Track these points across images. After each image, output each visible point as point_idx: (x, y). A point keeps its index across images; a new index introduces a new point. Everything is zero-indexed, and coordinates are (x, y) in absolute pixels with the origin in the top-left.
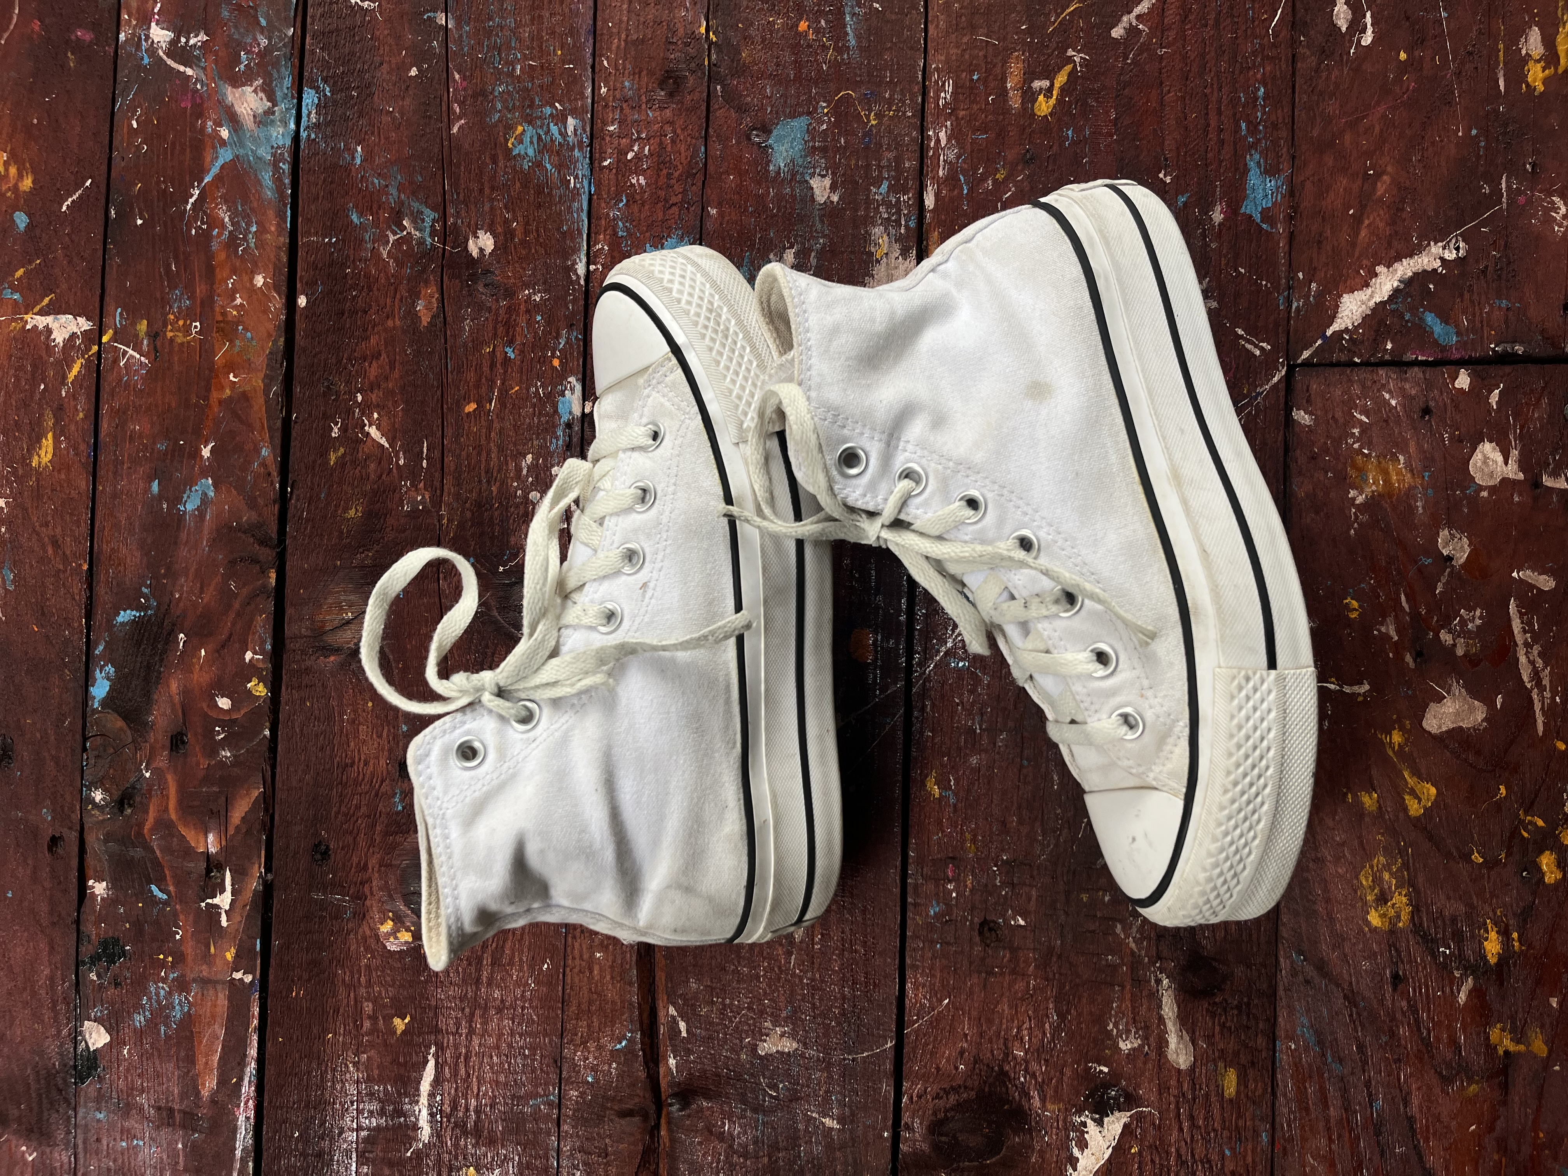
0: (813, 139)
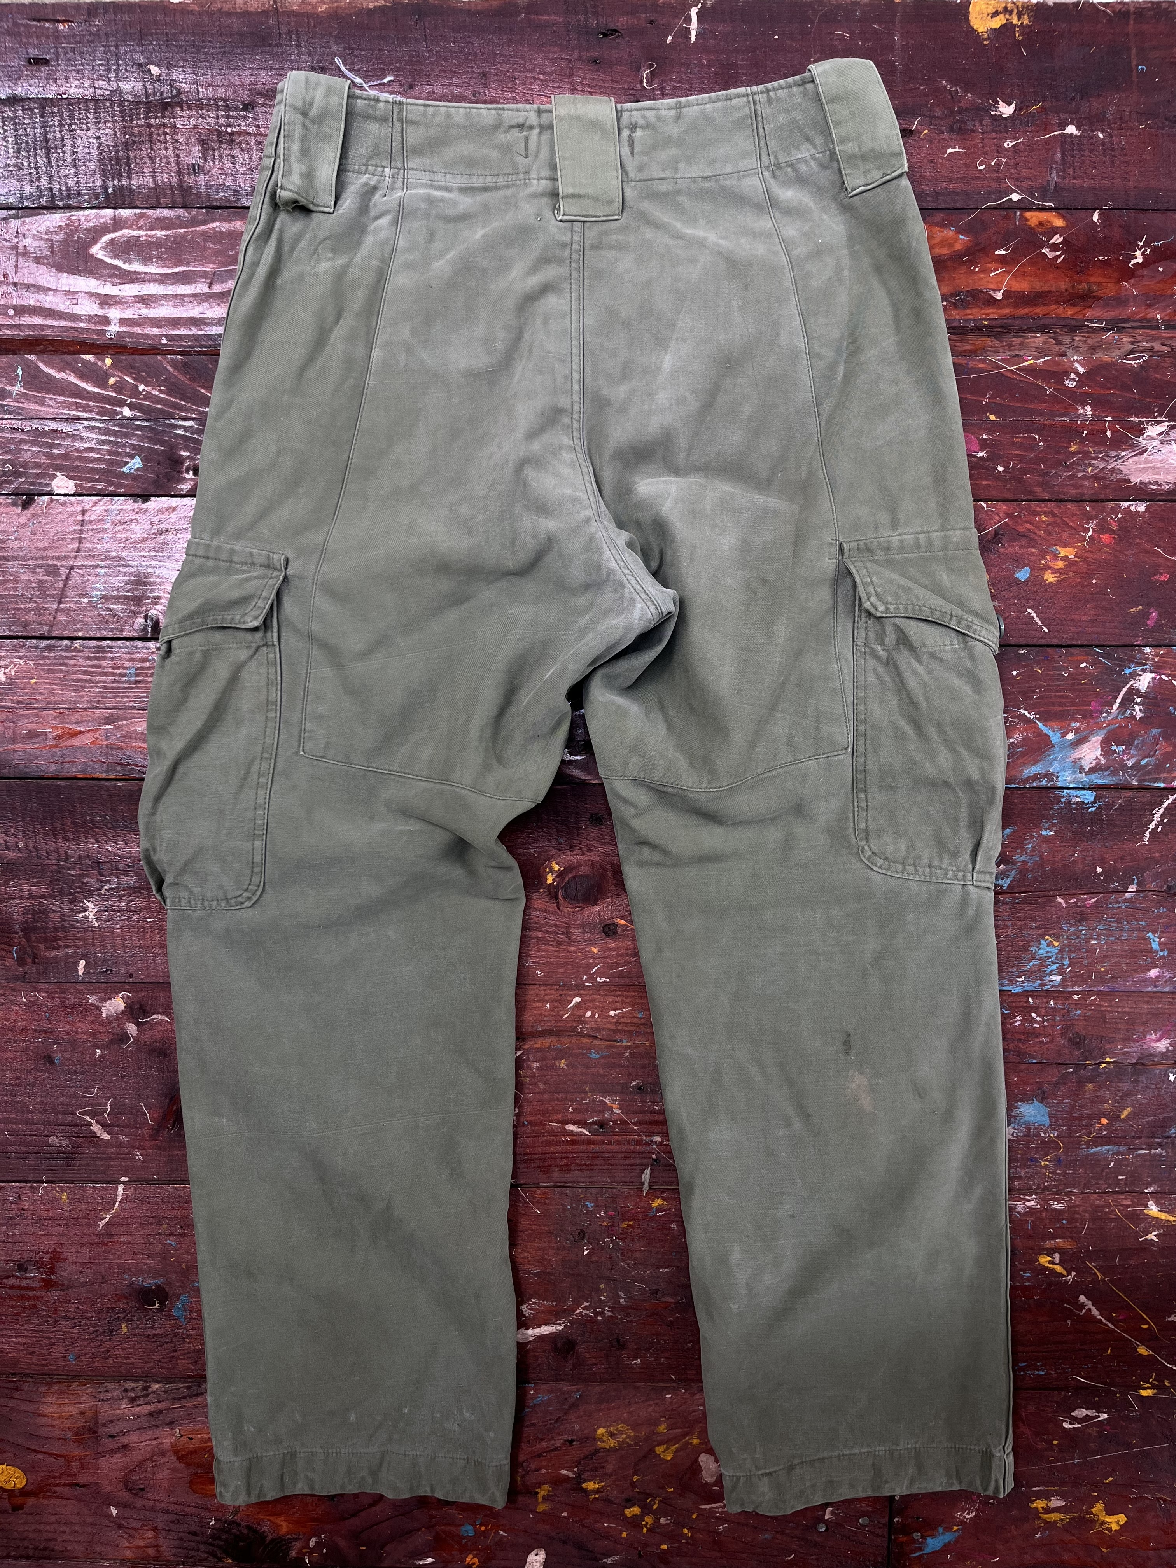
0: (1035, 1128)
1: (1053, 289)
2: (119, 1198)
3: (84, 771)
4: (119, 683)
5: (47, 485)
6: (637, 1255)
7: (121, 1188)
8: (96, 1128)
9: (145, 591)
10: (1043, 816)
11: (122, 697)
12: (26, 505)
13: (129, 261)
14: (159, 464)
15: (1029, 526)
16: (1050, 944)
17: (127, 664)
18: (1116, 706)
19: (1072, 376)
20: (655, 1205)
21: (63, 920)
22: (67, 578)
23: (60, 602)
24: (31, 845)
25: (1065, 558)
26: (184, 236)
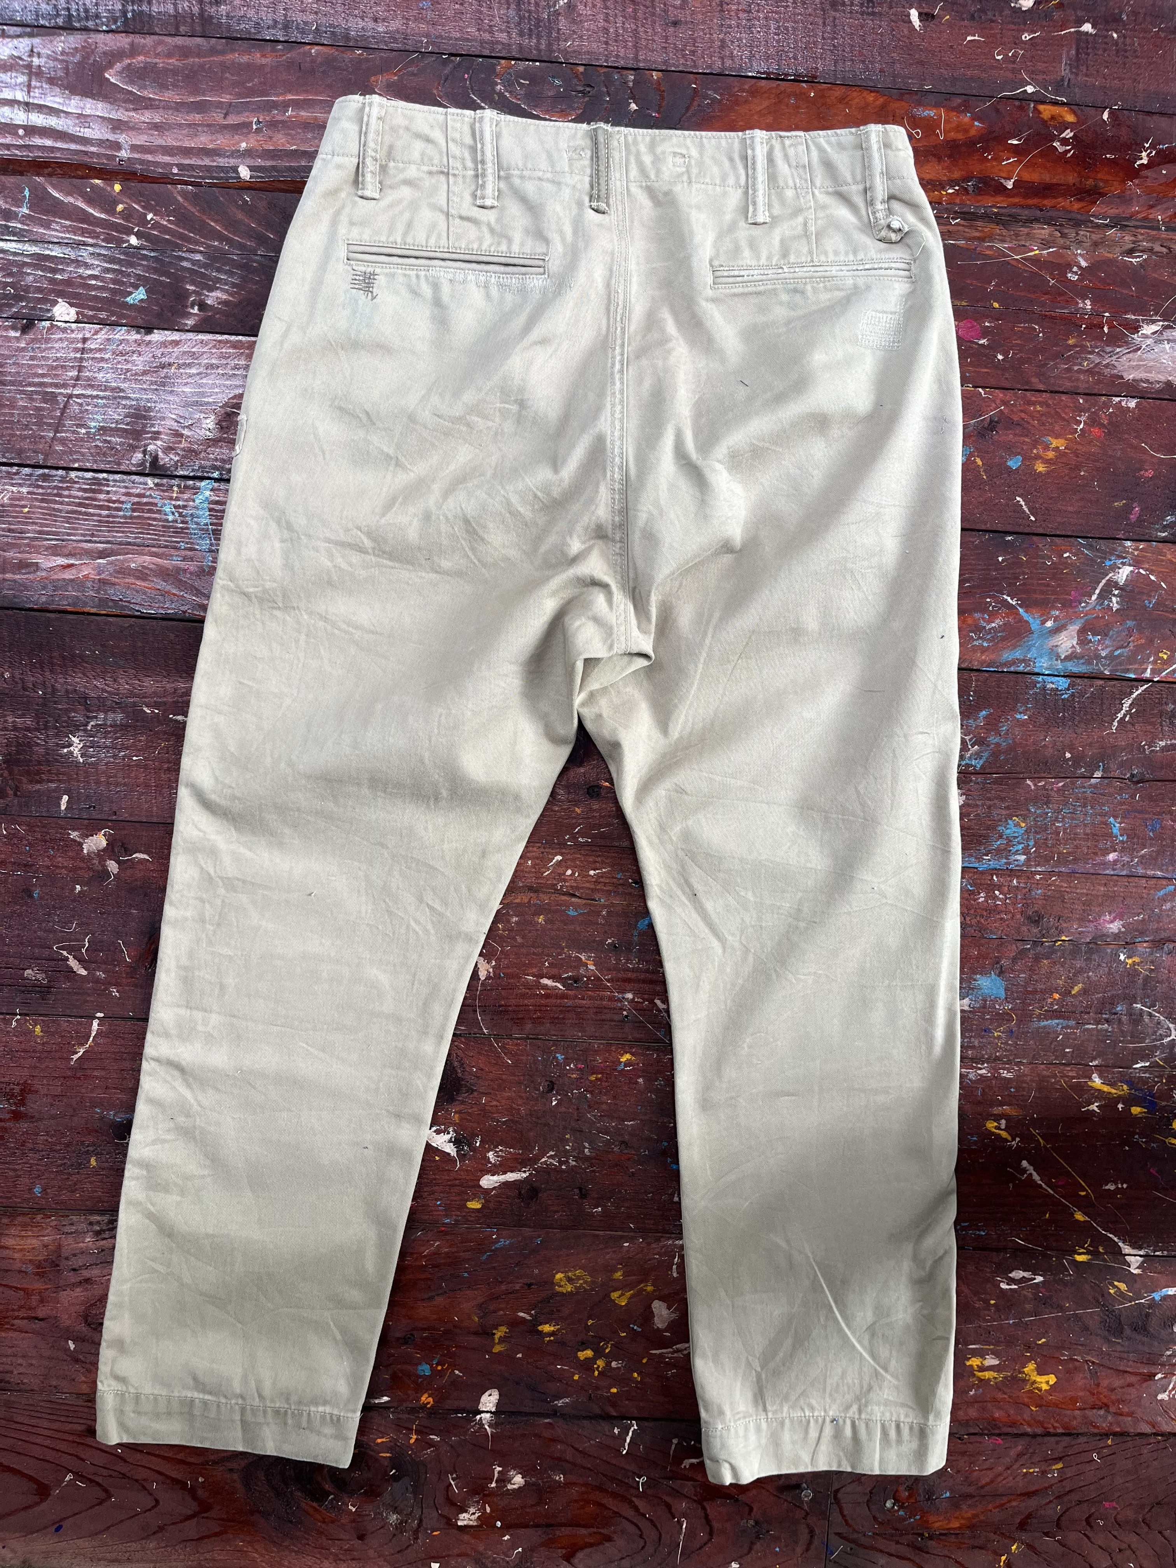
0: (991, 1000)
1: (1062, 182)
2: (93, 1034)
3: (74, 604)
4: (114, 517)
5: (49, 311)
6: (604, 1107)
7: (95, 1023)
8: (73, 963)
9: (145, 426)
10: (1017, 700)
11: (117, 532)
12: (25, 330)
13: (142, 87)
14: (164, 296)
15: (1023, 415)
16: (1017, 825)
17: (123, 498)
18: (1094, 597)
19: (1075, 269)
20: (623, 1059)
21: (48, 754)
22: (65, 407)
23: (56, 432)
24: (18, 676)
25: (1056, 449)
26: (201, 66)
